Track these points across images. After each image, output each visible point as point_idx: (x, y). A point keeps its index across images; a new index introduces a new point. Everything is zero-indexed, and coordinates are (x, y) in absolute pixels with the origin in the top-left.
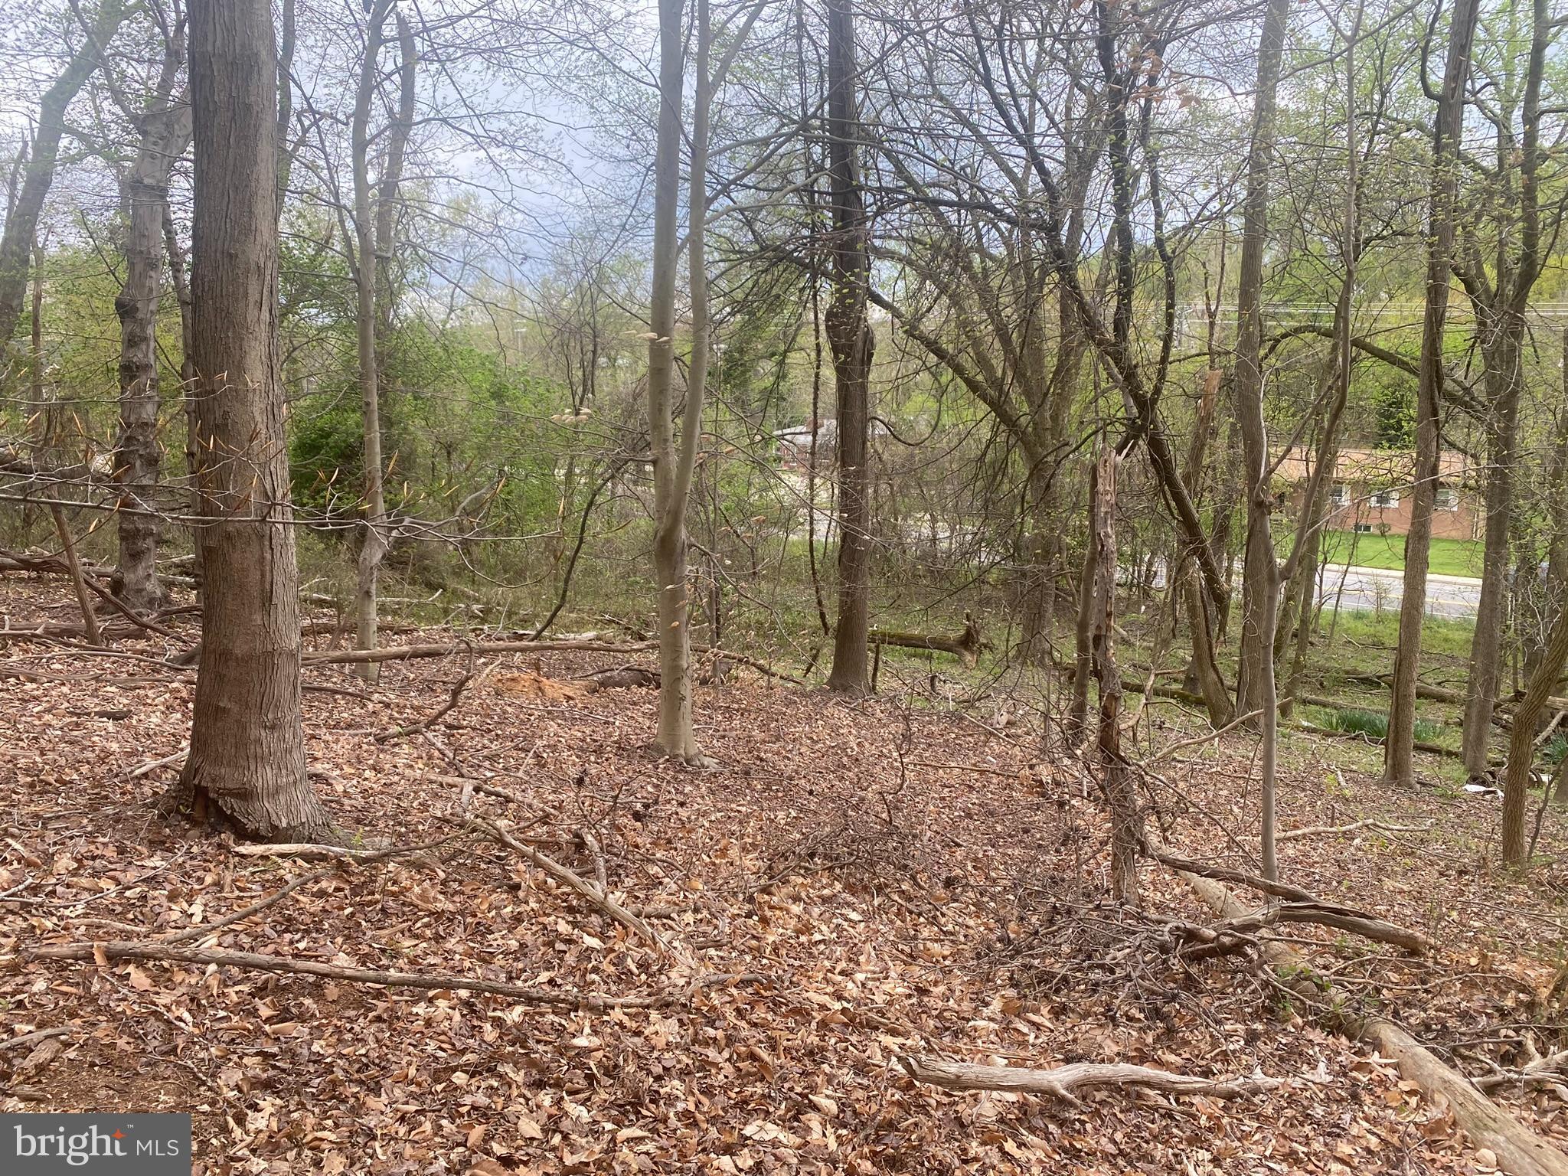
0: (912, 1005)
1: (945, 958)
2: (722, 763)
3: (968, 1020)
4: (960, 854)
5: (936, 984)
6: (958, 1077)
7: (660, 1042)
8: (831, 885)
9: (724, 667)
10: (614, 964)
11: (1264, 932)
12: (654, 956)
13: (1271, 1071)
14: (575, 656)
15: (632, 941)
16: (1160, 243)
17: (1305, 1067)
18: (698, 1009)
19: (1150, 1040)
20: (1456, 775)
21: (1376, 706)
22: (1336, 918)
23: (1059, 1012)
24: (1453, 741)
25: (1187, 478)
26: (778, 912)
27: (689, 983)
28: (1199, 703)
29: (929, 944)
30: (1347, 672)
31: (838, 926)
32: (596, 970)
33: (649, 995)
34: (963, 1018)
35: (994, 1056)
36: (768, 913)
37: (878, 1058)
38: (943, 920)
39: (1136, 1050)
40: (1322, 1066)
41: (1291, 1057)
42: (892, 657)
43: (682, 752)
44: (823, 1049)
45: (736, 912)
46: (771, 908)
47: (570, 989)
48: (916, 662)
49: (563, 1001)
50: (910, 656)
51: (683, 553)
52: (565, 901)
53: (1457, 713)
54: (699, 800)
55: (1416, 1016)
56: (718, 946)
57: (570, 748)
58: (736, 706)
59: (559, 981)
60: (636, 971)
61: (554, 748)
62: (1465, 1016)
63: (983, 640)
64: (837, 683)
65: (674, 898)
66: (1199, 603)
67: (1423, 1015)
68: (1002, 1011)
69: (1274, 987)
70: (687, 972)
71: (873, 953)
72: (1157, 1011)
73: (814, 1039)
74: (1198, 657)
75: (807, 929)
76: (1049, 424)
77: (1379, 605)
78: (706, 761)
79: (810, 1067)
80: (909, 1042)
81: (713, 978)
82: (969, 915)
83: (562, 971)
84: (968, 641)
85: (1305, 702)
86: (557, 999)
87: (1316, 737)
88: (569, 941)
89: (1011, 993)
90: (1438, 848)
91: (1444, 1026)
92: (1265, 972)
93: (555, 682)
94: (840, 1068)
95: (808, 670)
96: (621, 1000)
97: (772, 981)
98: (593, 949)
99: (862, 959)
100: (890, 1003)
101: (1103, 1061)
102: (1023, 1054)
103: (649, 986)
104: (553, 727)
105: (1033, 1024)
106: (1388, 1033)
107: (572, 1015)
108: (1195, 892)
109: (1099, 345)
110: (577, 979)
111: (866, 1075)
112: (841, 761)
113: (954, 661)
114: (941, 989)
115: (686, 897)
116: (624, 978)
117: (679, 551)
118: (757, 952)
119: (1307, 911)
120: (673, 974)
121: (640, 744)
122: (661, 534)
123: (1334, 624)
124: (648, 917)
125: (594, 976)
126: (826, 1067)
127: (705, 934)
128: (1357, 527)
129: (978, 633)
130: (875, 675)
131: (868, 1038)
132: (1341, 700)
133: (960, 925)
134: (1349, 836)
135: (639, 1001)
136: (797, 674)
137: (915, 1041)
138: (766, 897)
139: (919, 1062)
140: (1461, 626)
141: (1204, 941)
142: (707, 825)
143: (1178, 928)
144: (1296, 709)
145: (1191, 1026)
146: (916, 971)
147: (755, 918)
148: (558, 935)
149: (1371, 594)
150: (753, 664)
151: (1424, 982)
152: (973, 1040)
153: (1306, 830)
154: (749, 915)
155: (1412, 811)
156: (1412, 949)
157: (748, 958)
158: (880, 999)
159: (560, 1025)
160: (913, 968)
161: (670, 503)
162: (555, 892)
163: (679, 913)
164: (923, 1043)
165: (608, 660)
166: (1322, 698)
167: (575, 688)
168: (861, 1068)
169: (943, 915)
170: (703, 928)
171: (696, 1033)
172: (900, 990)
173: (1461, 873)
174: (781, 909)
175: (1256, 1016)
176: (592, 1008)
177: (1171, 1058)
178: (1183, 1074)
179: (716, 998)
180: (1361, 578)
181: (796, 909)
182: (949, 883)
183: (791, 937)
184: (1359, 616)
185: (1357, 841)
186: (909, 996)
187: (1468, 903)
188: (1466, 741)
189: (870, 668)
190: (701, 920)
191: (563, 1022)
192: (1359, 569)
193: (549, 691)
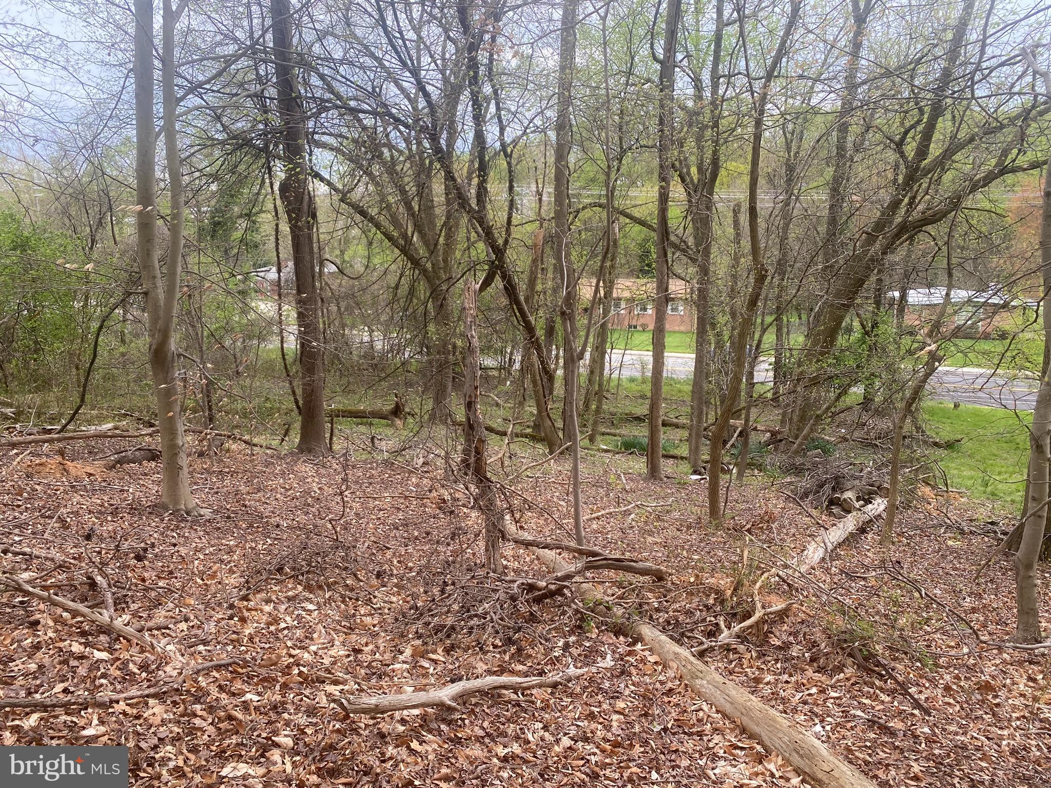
0: (350, 661)
1: (374, 626)
2: (216, 512)
3: (388, 665)
4: (389, 554)
5: (367, 644)
6: (377, 706)
7: (157, 720)
8: (295, 588)
9: (218, 443)
10: (120, 669)
11: (577, 579)
12: (153, 658)
13: (579, 665)
14: (97, 443)
15: (135, 650)
16: (504, 146)
17: (599, 659)
18: (188, 691)
19: (507, 658)
20: (685, 470)
21: (641, 433)
22: (618, 565)
23: (448, 651)
24: (684, 451)
25: (527, 299)
26: (253, 613)
27: (180, 674)
28: (541, 440)
29: (364, 618)
30: (627, 414)
31: (298, 615)
32: (104, 676)
33: (148, 687)
34: (386, 665)
35: (405, 687)
36: (246, 614)
37: (324, 702)
38: (375, 601)
39: (499, 666)
40: (609, 657)
41: (591, 655)
42: (344, 427)
43: (183, 507)
44: (283, 703)
45: (221, 616)
46: (249, 610)
47: (82, 693)
48: (363, 429)
49: (74, 704)
50: (358, 424)
51: (173, 361)
52: (79, 628)
53: (686, 434)
54: (197, 540)
55: (662, 617)
56: (205, 643)
57: (90, 512)
58: (227, 470)
59: (72, 689)
60: (138, 672)
61: (76, 514)
62: (689, 613)
63: (407, 410)
64: (304, 447)
65: (171, 613)
66: (538, 378)
67: (666, 615)
68: (412, 656)
69: (581, 612)
70: (179, 665)
71: (323, 631)
72: (510, 639)
73: (278, 698)
74: (540, 412)
75: (276, 621)
76: (442, 264)
77: (643, 373)
78: (202, 512)
79: (273, 716)
80: (346, 688)
81: (200, 667)
82: (393, 595)
83: (75, 680)
84: (397, 411)
85: (603, 434)
86: (69, 703)
87: (610, 455)
88: (82, 657)
89: (418, 642)
90: (676, 514)
91: (678, 621)
92: (576, 604)
93: (79, 464)
94: (296, 714)
95: (283, 440)
96: (124, 695)
97: (248, 662)
98: (102, 661)
99: (315, 636)
100: (334, 663)
101: (477, 677)
102: (424, 681)
103: (149, 680)
104: (76, 498)
105: (432, 660)
106: (647, 631)
107: (83, 713)
108: (538, 558)
109: (469, 212)
110: (88, 685)
111: (315, 716)
112: (306, 501)
113: (388, 425)
114: (371, 647)
115: (180, 611)
116: (128, 678)
117: (169, 359)
118: (236, 643)
119: (601, 562)
120: (168, 669)
121: (149, 504)
122: (154, 347)
123: (619, 385)
124: (150, 630)
125: (103, 681)
126: (286, 716)
127: (196, 636)
128: (630, 327)
129: (403, 406)
130: (331, 439)
131: (318, 689)
132: (624, 431)
133: (385, 602)
134: (627, 513)
135: (139, 693)
136: (275, 443)
137: (352, 686)
138: (245, 603)
139: (348, 701)
140: (686, 382)
141: (540, 590)
142: (202, 557)
143: (523, 584)
144: (599, 438)
145: (532, 645)
146: (353, 637)
147: (236, 619)
148: (71, 653)
149: (639, 367)
150: (240, 439)
151: (665, 597)
152: (392, 678)
153: (603, 512)
154: (231, 618)
155: (662, 494)
156: (659, 577)
157: (230, 648)
158: (327, 661)
159: (72, 722)
160: (351, 636)
161: (160, 324)
162: (70, 622)
163: (175, 623)
164: (356, 686)
165: (124, 443)
166: (613, 431)
167: (96, 467)
168: (311, 711)
169: (375, 597)
170: (194, 632)
171: (186, 709)
172: (342, 653)
173: (689, 527)
174: (256, 610)
175: (571, 632)
176: (101, 705)
177: (520, 667)
178: (526, 676)
179: (203, 681)
180: (634, 357)
181: (268, 608)
182: (379, 575)
183: (263, 629)
184: (632, 380)
185: (633, 516)
186: (348, 656)
187: (692, 546)
188: (690, 450)
189: (328, 435)
190: (193, 627)
191: (75, 719)
192: (632, 352)
193: (73, 471)
